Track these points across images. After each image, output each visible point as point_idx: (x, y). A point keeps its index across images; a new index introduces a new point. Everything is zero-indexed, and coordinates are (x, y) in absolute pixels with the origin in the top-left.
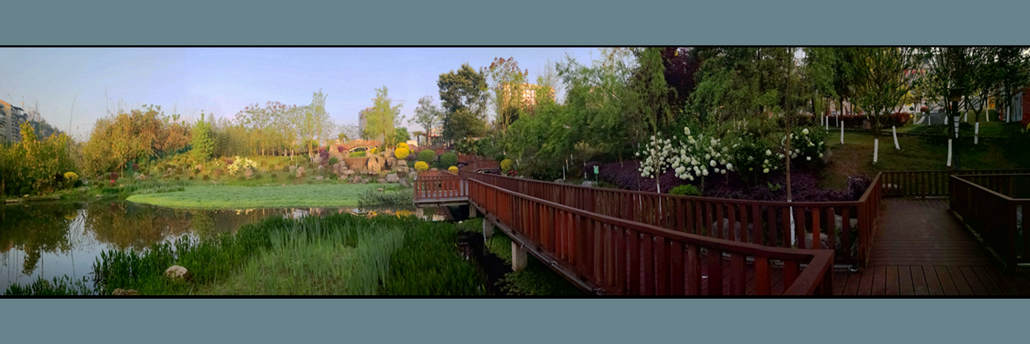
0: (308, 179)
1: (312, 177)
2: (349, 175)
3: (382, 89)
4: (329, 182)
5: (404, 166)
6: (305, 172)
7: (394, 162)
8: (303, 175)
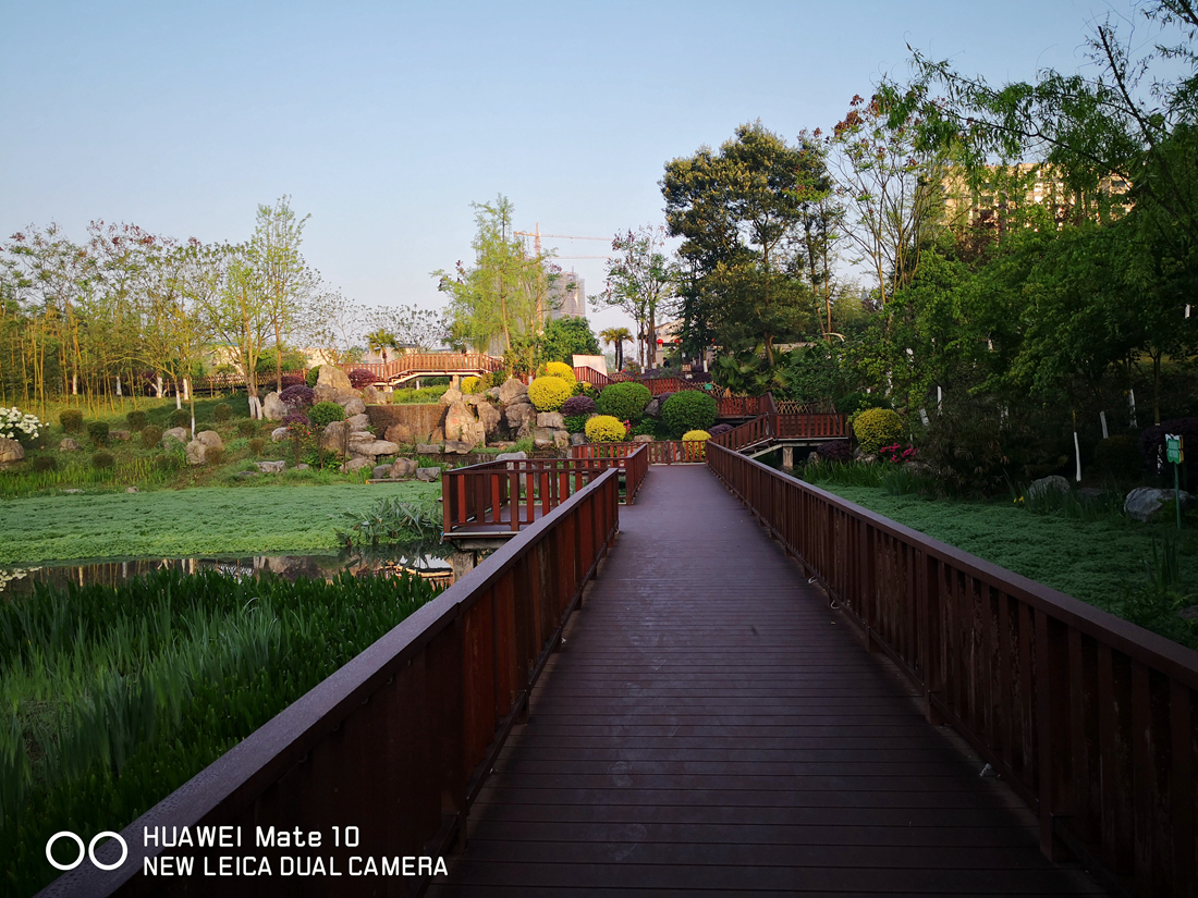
0: (229, 470)
1: (245, 463)
2: (379, 458)
3: (494, 205)
4: (306, 478)
5: (557, 429)
6: (221, 446)
7: (526, 419)
8: (215, 457)
